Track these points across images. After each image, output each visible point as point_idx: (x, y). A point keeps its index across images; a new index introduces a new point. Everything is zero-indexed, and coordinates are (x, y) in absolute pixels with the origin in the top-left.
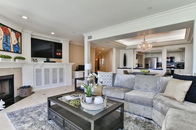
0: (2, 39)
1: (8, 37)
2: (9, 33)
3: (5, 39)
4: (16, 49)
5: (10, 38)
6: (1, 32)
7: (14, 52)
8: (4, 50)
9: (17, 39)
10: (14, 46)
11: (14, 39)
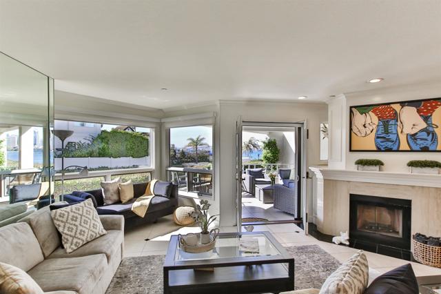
0: (374, 131)
1: (392, 122)
2: (396, 113)
3: (381, 129)
4: (419, 142)
5: (399, 123)
6: (372, 119)
7: (412, 151)
8: (379, 150)
9: (426, 119)
10: (413, 137)
11: (410, 121)
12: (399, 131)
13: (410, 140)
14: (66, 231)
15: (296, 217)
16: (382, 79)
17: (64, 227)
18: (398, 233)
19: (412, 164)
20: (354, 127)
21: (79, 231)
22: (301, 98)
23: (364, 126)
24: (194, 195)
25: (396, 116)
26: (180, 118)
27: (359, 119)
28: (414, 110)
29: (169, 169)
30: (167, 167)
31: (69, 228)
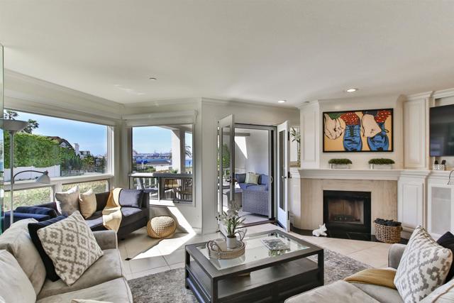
0: (343, 134)
1: (356, 127)
2: (359, 120)
3: (348, 132)
4: (376, 144)
5: (361, 128)
6: (341, 124)
7: (371, 151)
8: (347, 151)
9: (381, 125)
10: (372, 139)
11: (370, 127)
12: (362, 134)
13: (370, 143)
14: (62, 256)
15: (270, 217)
16: (357, 89)
17: (59, 250)
18: (359, 220)
19: (373, 162)
20: (326, 131)
21: (79, 254)
22: (281, 102)
23: (335, 130)
24: (168, 203)
25: (359, 122)
26: (150, 116)
27: (331, 123)
28: (372, 117)
29: (132, 175)
30: (129, 173)
31: (65, 251)
